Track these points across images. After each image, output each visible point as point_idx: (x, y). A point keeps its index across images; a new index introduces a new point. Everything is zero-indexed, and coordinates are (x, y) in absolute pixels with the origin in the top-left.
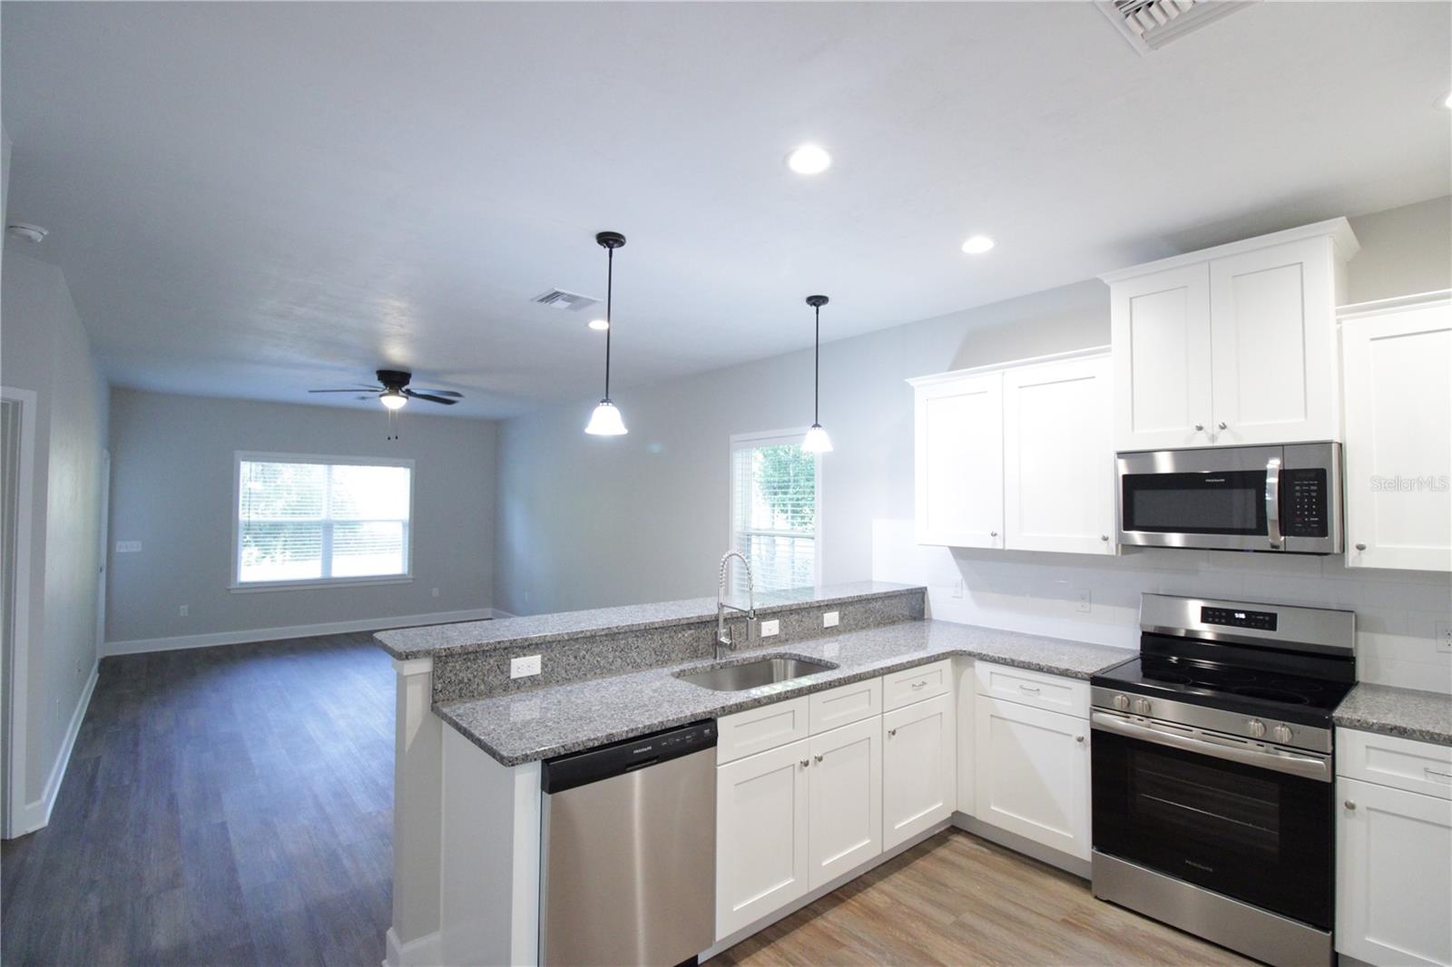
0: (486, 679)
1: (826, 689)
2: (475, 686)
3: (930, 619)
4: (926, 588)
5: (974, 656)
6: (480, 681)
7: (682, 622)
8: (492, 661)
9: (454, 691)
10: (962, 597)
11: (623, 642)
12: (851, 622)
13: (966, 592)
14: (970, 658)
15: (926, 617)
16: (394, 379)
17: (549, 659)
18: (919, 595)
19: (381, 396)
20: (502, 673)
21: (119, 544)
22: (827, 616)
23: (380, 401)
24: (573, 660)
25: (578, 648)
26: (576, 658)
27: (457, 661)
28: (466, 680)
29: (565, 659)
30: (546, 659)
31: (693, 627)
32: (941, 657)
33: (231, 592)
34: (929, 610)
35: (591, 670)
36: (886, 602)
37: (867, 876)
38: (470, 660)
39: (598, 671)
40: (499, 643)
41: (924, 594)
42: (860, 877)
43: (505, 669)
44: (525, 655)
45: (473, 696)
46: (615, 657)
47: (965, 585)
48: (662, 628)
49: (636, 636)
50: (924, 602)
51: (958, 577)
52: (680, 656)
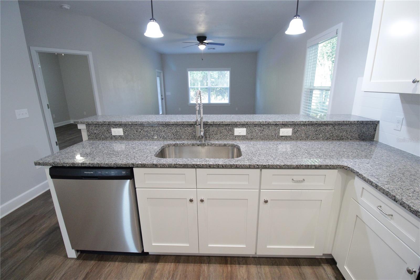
0: (104, 134)
1: (207, 168)
2: (101, 136)
3: (377, 142)
4: (378, 122)
5: (354, 173)
6: (102, 135)
7: (185, 123)
8: (105, 128)
9: (94, 136)
10: (400, 131)
11: (157, 128)
12: (303, 135)
13: (404, 128)
14: (352, 173)
15: (375, 140)
16: (201, 39)
17: (126, 130)
18: (374, 125)
19: (198, 45)
20: (109, 133)
21: (167, 93)
22: (282, 130)
23: (198, 47)
24: (136, 132)
25: (138, 128)
26: (137, 131)
27: (92, 127)
28: (97, 133)
29: (132, 131)
30: (125, 130)
31: (193, 126)
32: (313, 167)
33: (189, 105)
34: (378, 136)
35: (144, 137)
36: (336, 127)
37: (252, 258)
38: (97, 127)
39: (147, 138)
40: (104, 122)
41: (377, 125)
42: (250, 257)
43: (110, 132)
44: (116, 128)
45: (100, 139)
46: (154, 134)
47: (404, 122)
48: (176, 125)
49: (163, 126)
50: (375, 130)
51: (401, 116)
52: (186, 137)
